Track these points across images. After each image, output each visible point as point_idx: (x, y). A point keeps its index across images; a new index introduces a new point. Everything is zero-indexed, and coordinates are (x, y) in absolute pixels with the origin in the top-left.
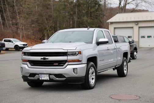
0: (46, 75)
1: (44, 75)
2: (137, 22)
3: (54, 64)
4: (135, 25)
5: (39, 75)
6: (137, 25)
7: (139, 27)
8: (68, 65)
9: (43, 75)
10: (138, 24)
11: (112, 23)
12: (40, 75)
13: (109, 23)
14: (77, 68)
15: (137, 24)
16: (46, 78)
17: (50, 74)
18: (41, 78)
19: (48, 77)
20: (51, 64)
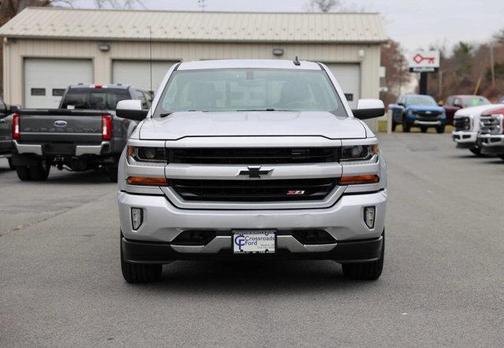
0: (263, 236)
1: (255, 236)
2: (105, 43)
3: (291, 192)
4: (99, 52)
5: (232, 235)
6: (104, 51)
7: (114, 61)
8: (344, 194)
9: (251, 236)
10: (109, 47)
11: (13, 40)
12: (235, 236)
13: (5, 39)
14: (374, 207)
15: (106, 48)
16: (264, 245)
17: (278, 232)
18: (240, 245)
19: (273, 242)
20: (279, 191)
